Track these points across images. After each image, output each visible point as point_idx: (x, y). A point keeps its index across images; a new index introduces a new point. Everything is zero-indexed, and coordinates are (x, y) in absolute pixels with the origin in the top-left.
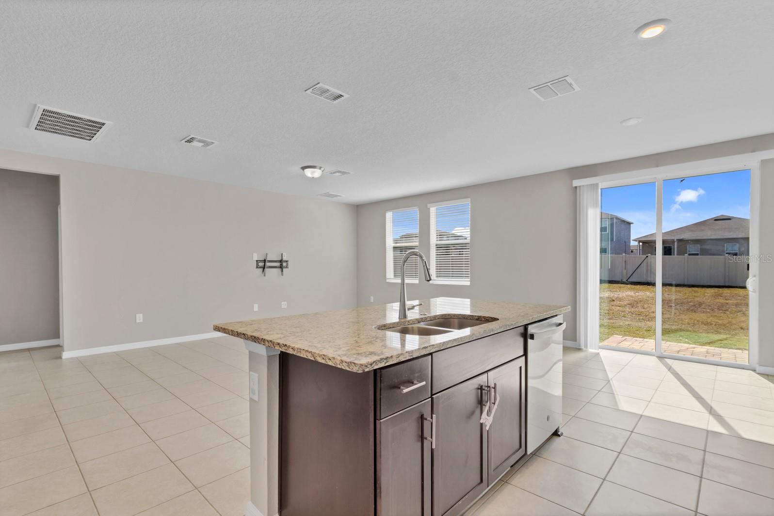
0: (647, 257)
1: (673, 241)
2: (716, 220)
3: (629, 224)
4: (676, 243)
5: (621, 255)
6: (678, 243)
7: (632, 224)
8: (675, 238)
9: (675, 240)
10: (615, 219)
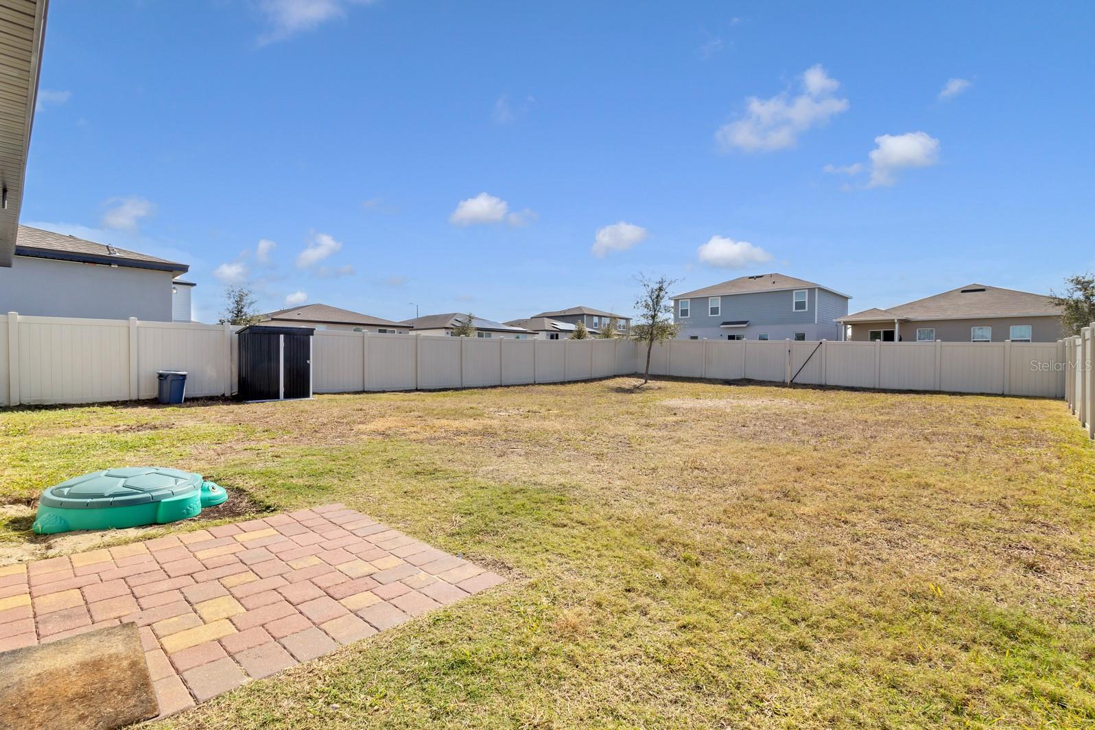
0: (821, 343)
1: (892, 323)
2: (963, 292)
3: (846, 298)
4: (897, 326)
5: (783, 341)
6: (900, 327)
7: (851, 298)
8: (896, 318)
9: (896, 321)
10: (817, 290)
